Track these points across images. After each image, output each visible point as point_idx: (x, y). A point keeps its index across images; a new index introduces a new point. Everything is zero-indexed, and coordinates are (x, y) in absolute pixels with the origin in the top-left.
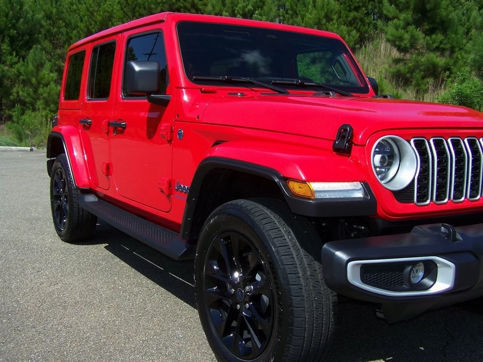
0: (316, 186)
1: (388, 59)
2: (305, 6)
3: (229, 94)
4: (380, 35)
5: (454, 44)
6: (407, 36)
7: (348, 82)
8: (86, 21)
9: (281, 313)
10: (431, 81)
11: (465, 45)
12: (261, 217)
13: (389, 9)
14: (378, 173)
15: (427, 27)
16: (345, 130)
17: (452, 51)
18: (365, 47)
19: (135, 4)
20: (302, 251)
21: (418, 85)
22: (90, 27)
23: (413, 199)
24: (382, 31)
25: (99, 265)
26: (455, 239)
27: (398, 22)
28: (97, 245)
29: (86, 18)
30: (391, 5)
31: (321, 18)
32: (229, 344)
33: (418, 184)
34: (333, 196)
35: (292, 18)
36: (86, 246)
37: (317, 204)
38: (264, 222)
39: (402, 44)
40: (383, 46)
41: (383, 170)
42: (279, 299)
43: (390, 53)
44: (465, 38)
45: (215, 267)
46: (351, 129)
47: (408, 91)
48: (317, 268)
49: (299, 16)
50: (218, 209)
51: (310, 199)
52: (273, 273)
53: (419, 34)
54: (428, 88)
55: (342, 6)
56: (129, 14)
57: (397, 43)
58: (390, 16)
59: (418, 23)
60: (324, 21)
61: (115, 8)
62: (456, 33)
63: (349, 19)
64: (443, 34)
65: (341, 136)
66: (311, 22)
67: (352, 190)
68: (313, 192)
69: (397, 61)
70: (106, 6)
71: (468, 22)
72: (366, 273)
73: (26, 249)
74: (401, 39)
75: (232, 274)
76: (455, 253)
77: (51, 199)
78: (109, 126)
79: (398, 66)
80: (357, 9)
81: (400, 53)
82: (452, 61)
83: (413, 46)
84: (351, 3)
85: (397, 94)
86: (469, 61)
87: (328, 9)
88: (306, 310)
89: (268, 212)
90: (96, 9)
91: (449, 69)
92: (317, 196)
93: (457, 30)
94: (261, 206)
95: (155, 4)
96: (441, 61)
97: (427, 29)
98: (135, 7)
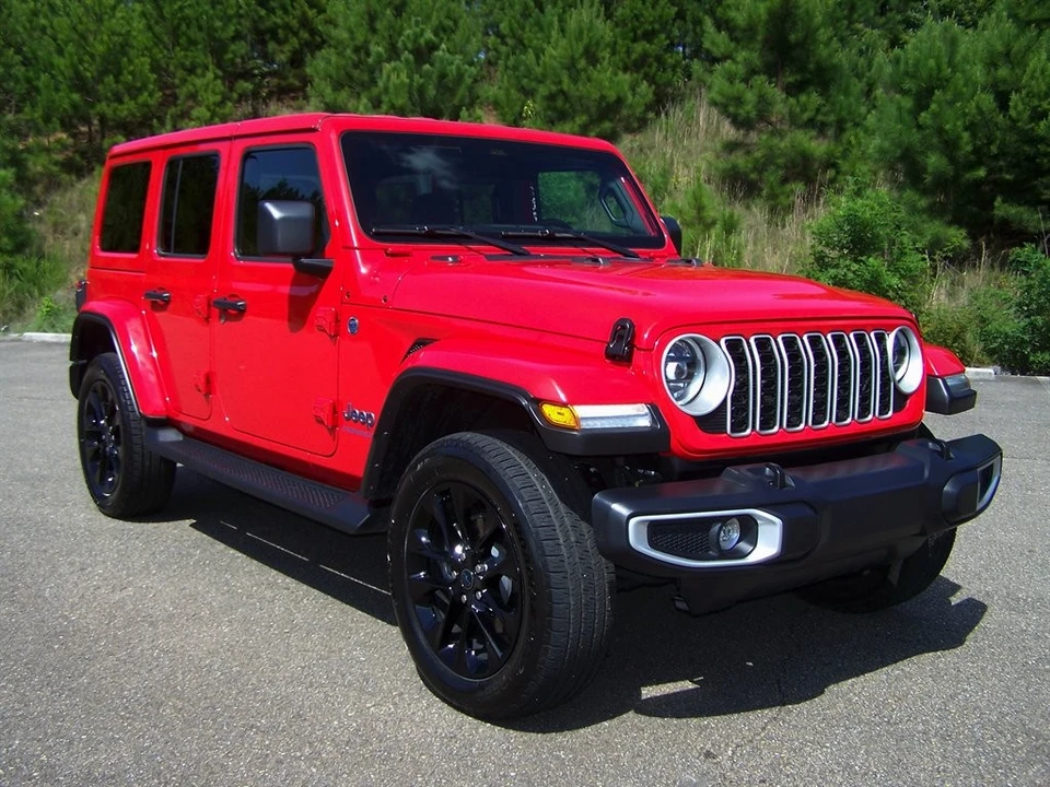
0: (583, 411)
1: (713, 141)
2: (541, 29)
3: (433, 258)
4: (697, 90)
5: (844, 113)
6: (750, 96)
7: (628, 227)
8: (71, 55)
9: (533, 598)
10: (799, 187)
11: (865, 118)
12: (499, 458)
13: (715, 40)
14: (673, 390)
15: (791, 79)
16: (624, 327)
17: (840, 128)
18: (667, 115)
19: (179, 19)
20: (562, 506)
21: (773, 196)
22: (81, 68)
23: (726, 428)
24: (702, 83)
25: (190, 555)
26: (784, 485)
27: (734, 67)
28: (176, 523)
29: (70, 48)
30: (720, 32)
31: (577, 56)
32: (449, 658)
33: (732, 405)
34: (607, 425)
35: (514, 53)
36: (156, 525)
37: (583, 436)
38: (505, 464)
39: (741, 111)
40: (704, 114)
41: (682, 385)
42: (531, 578)
43: (718, 128)
44: (864, 104)
45: (424, 539)
46: (632, 325)
47: (754, 209)
48: (585, 531)
49: (530, 50)
50: (428, 447)
51: (573, 430)
52: (521, 539)
53: (776, 93)
54: (794, 203)
55: (618, 30)
56: (166, 39)
57: (731, 109)
58: (717, 53)
59: (772, 71)
60: (582, 63)
61: (135, 25)
62: (847, 93)
63: (634, 56)
64: (821, 95)
65: (618, 335)
66: (555, 64)
67: (634, 416)
68: (577, 420)
69: (731, 147)
70: (114, 21)
71: (869, 70)
72: (656, 533)
73: (43, 532)
74: (739, 101)
75: (452, 548)
76: (784, 504)
77: (80, 438)
78: (209, 306)
79: (733, 157)
80: (649, 36)
81: (738, 129)
82: (841, 149)
83: (763, 116)
84: (637, 24)
85: (732, 216)
86: (871, 151)
87: (591, 38)
88: (571, 592)
89: (510, 450)
90: (93, 27)
91: (834, 165)
92: (585, 425)
93: (847, 87)
94: (498, 442)
95: (221, 19)
96: (819, 147)
97: (789, 83)
98: (179, 24)
